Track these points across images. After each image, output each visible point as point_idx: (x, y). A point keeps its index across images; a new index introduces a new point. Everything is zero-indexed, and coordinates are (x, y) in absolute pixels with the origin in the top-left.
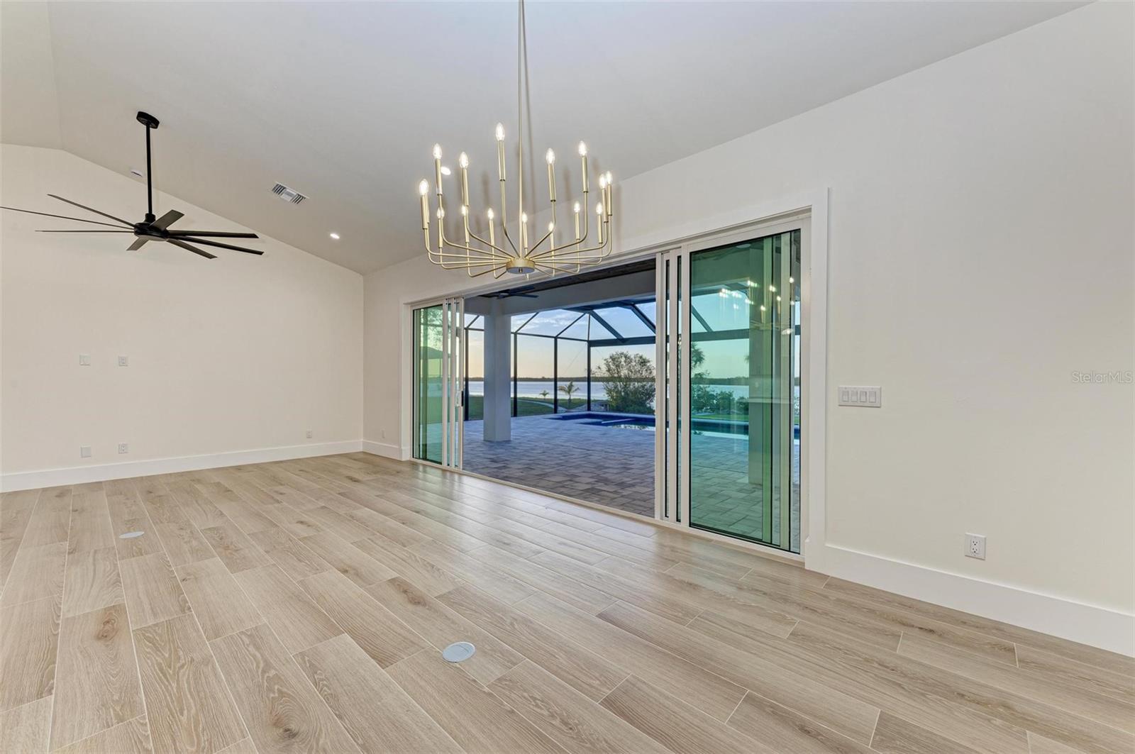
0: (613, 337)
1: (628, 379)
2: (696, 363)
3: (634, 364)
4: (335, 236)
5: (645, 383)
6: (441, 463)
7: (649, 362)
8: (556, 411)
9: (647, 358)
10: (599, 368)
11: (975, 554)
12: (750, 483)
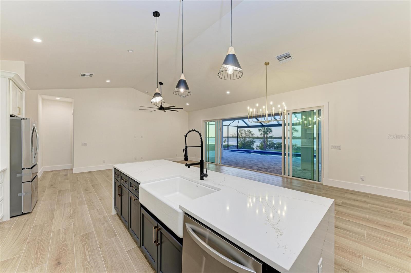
0: (246, 125)
1: (245, 137)
2: (270, 132)
3: (247, 133)
4: (188, 104)
5: (250, 139)
6: (215, 163)
7: (252, 132)
8: (228, 149)
9: (252, 131)
10: (235, 134)
11: (362, 179)
12: (301, 169)
